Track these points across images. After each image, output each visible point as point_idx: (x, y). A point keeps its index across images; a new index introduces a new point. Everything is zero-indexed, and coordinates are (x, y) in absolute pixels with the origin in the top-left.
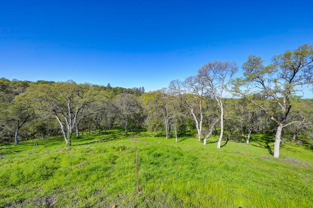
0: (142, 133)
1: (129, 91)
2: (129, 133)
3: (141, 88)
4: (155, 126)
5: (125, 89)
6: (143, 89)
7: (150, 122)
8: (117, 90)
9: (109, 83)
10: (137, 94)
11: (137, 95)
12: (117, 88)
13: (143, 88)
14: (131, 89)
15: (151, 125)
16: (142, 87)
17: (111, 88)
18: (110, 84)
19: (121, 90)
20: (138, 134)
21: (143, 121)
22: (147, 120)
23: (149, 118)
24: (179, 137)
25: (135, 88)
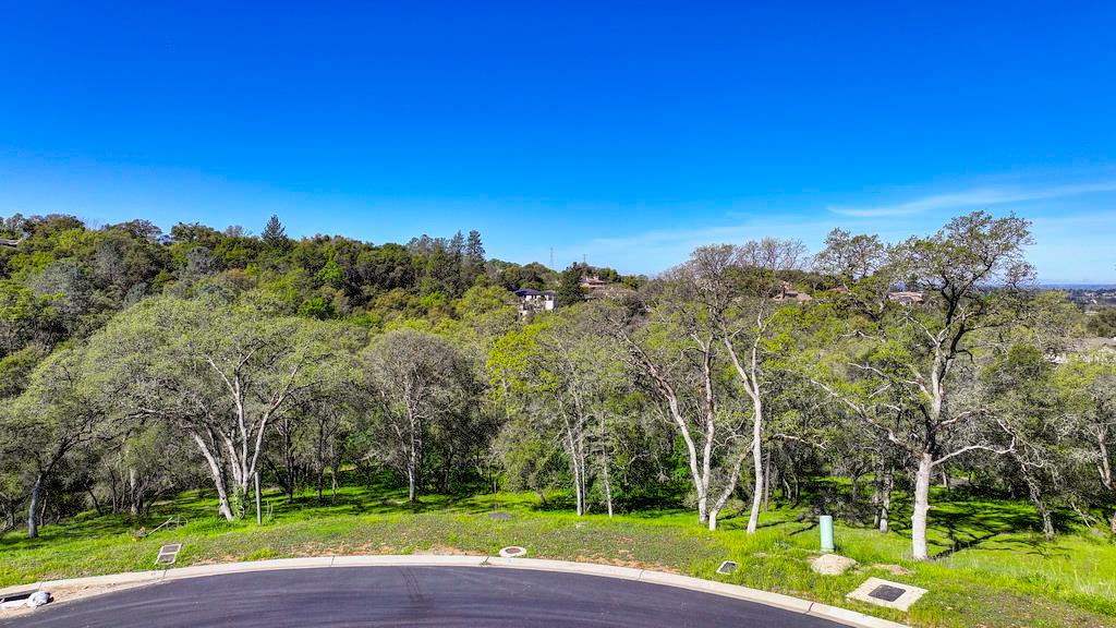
0: (479, 498)
1: (392, 260)
2: (422, 499)
3: (459, 237)
4: (532, 465)
5: (369, 248)
6: (471, 246)
7: (511, 449)
8: (321, 256)
9: (275, 220)
10: (437, 283)
11: (441, 288)
12: (319, 241)
13: (475, 238)
14: (404, 249)
15: (514, 461)
16: (466, 236)
17: (287, 246)
18: (283, 222)
19: (346, 257)
20: (460, 503)
21: (482, 441)
22: (501, 440)
23: (508, 431)
24: (630, 512)
25: (425, 239)
